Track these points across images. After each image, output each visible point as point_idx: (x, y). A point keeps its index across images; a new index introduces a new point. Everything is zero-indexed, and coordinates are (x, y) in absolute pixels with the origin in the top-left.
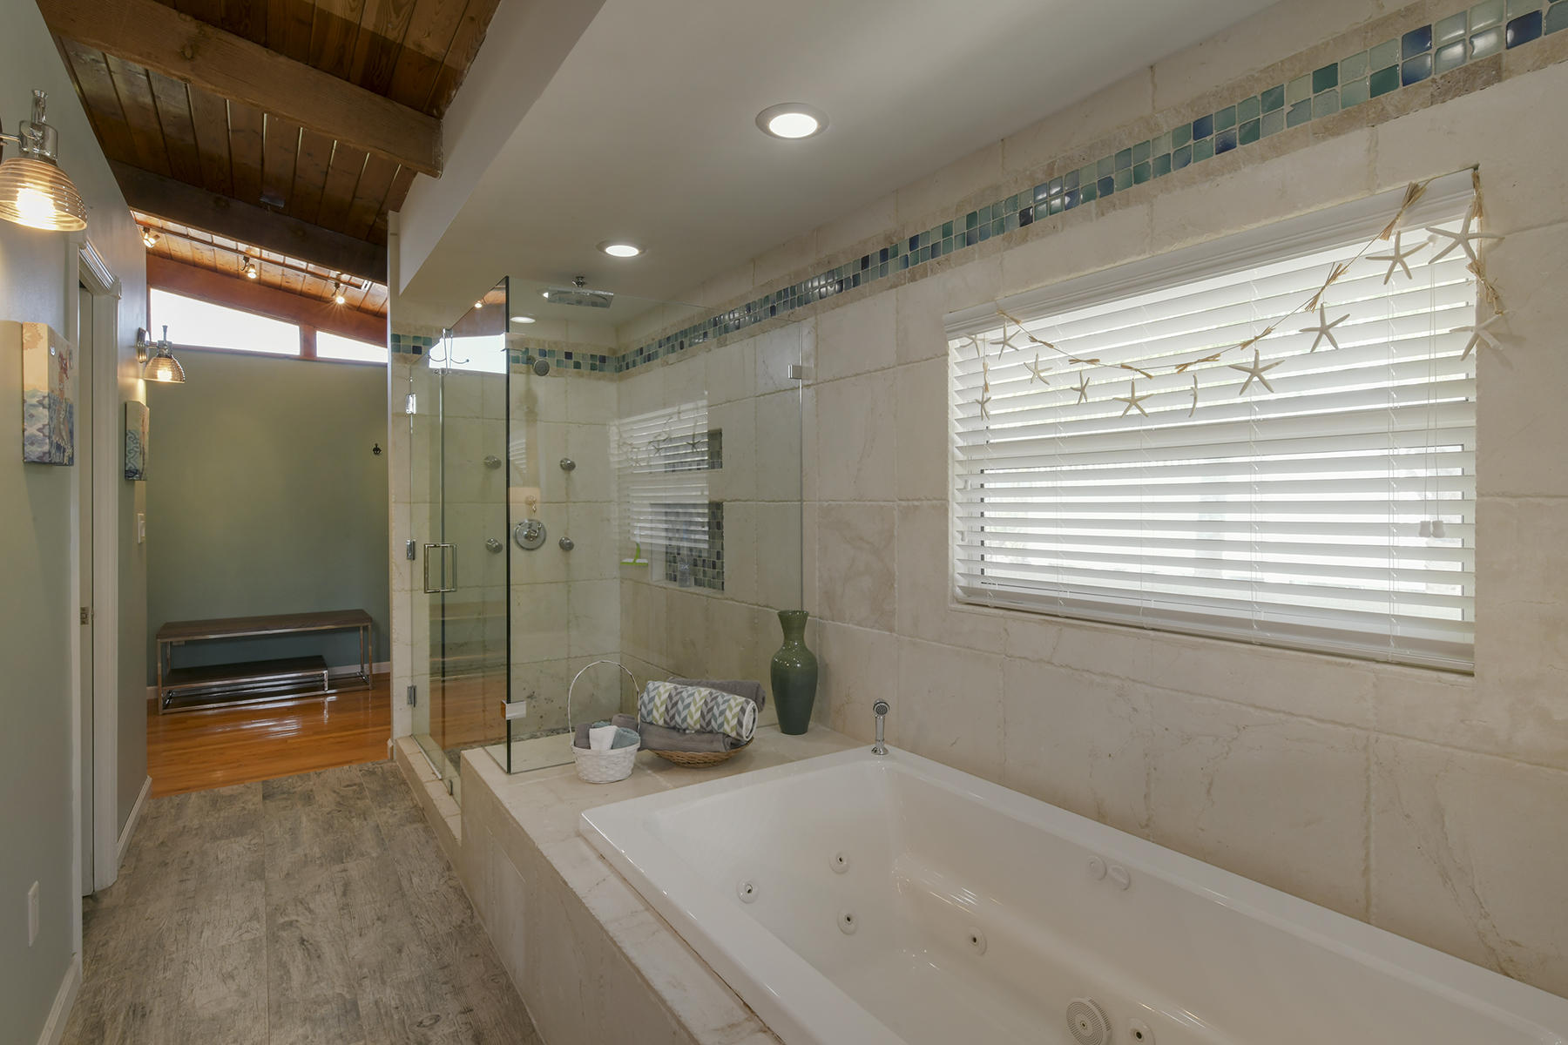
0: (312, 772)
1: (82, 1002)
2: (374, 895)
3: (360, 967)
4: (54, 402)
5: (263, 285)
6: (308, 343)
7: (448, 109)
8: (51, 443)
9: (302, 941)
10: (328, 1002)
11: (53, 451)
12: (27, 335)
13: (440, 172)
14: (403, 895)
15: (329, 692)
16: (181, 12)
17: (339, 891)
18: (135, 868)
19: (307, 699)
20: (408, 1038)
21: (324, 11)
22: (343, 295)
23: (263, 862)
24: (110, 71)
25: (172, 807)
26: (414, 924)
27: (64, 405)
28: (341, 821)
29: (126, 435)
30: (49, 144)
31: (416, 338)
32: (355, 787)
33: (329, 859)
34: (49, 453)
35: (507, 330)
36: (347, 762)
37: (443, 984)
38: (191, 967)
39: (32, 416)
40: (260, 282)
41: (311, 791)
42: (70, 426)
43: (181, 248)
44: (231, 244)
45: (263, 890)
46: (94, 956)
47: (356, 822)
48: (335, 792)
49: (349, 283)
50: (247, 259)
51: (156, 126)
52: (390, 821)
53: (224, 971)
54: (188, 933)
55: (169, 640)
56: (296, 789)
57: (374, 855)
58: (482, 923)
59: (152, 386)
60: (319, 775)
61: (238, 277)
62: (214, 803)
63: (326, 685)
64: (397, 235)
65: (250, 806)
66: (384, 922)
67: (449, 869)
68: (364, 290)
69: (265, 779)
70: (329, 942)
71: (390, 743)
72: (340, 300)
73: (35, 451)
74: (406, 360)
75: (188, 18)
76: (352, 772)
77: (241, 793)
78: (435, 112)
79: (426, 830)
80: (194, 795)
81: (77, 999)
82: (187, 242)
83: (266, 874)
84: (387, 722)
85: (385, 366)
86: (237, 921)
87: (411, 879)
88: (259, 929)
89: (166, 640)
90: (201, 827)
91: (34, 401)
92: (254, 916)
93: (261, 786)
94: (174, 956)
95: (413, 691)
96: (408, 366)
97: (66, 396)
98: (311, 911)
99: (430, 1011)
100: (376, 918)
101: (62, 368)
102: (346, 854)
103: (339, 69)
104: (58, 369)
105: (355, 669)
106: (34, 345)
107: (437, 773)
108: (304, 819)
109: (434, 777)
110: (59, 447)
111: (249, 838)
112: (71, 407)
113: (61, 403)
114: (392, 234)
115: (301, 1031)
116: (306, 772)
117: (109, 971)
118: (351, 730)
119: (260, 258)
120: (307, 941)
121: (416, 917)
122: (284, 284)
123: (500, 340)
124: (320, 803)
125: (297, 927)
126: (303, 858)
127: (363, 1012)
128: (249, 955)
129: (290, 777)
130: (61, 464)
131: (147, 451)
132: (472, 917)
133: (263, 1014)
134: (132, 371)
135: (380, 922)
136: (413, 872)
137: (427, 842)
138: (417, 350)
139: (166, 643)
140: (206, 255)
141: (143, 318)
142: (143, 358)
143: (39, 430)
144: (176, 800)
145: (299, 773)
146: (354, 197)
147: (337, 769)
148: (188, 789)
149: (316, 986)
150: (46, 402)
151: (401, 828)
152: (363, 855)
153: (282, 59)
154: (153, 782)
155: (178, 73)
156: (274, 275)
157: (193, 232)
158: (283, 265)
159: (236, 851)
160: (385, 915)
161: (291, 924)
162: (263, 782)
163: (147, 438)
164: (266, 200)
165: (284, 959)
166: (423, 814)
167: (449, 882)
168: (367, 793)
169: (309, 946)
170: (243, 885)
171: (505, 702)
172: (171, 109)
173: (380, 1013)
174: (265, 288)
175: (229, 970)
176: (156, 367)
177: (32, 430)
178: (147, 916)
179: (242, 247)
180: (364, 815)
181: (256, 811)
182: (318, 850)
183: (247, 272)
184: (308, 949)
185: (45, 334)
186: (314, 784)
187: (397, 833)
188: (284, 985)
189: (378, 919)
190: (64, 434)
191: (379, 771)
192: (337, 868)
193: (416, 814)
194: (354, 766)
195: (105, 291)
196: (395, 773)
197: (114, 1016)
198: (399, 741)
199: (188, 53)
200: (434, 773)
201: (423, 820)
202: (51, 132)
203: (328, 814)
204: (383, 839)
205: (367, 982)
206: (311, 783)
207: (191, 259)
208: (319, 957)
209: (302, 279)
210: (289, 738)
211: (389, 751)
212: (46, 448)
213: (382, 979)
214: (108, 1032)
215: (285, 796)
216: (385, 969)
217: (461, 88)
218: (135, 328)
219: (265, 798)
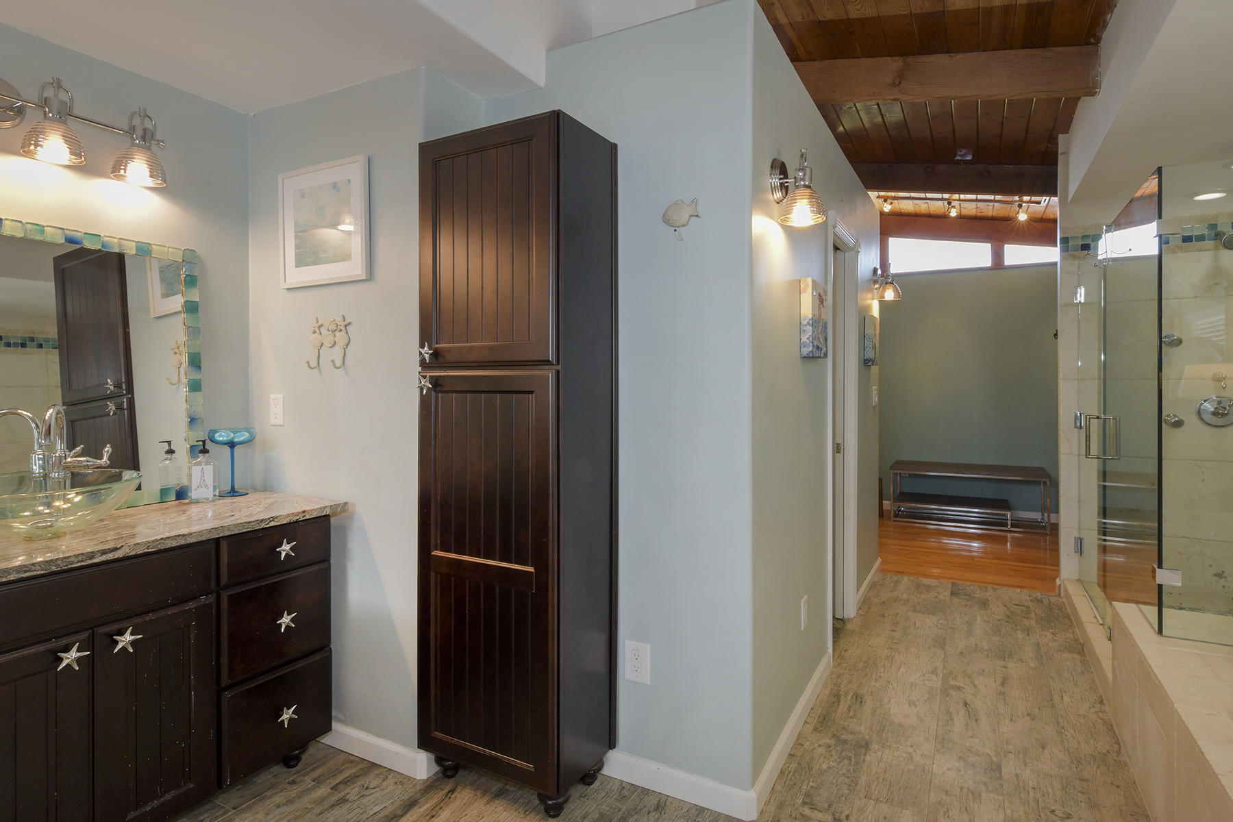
0: (989, 587)
1: (831, 678)
2: (1027, 696)
3: (1007, 742)
4: (817, 322)
5: (964, 218)
6: (998, 256)
7: (1105, 33)
8: (813, 346)
9: (966, 704)
10: (979, 755)
11: (815, 350)
12: (802, 286)
13: (1098, 90)
14: (1053, 706)
15: (1011, 529)
16: (892, 56)
17: (999, 680)
18: (867, 612)
19: (994, 531)
20: (1040, 816)
21: (987, 8)
22: (1026, 212)
23: (945, 638)
24: (858, 111)
25: (892, 582)
26: (1059, 733)
27: (821, 323)
28: (1008, 629)
29: (865, 337)
30: (807, 178)
31: (1084, 237)
32: (1023, 608)
33: (993, 654)
34: (812, 351)
35: (1160, 217)
36: (1018, 587)
37: (1079, 792)
38: (891, 686)
39: (804, 331)
40: (961, 217)
41: (987, 600)
42: (825, 334)
43: (907, 206)
44: (939, 196)
45: (943, 657)
46: (839, 656)
47: (1020, 635)
48: (1006, 606)
49: (1030, 202)
50: (949, 203)
51: (886, 134)
52: (1050, 644)
53: (910, 698)
54: (892, 664)
55: (898, 472)
56: (976, 595)
57: (1032, 665)
58: (1128, 762)
59: (883, 304)
60: (995, 590)
61: (944, 217)
62: (918, 587)
63: (1009, 523)
64: (1066, 153)
65: (941, 597)
66: (1033, 719)
67: (1101, 702)
68: (1043, 204)
69: (954, 581)
70: (986, 714)
71: (1058, 581)
72: (1022, 217)
73: (806, 351)
74: (1074, 257)
75: (897, 58)
76: (1023, 596)
77: (936, 586)
78: (1092, 40)
79: (1084, 662)
80: (906, 578)
81: (828, 676)
82: (910, 202)
83: (946, 647)
84: (1056, 563)
85: (1056, 264)
86: (922, 671)
87: (1062, 697)
88: (937, 682)
89: (896, 472)
90: (908, 600)
91: (805, 322)
92: (934, 672)
93: (950, 585)
94: (882, 674)
95: (1079, 542)
96: (1076, 262)
97: (822, 317)
98: (975, 686)
99: (1063, 807)
100: (1025, 713)
101: (820, 301)
102: (1008, 656)
103: (1004, 43)
104: (817, 302)
105: (1037, 516)
106: (805, 291)
107: (1099, 618)
108: (979, 618)
109: (1095, 621)
110: (818, 348)
111: (938, 618)
112: (826, 323)
113: (819, 322)
114: (1061, 154)
115: (956, 764)
116: (986, 585)
117: (846, 668)
118: (1026, 563)
119: (959, 200)
120: (969, 706)
121: (1063, 728)
122: (979, 214)
123: (1152, 228)
124: (993, 610)
125: (962, 692)
126: (975, 647)
127: (1005, 776)
128: (928, 695)
129: (972, 585)
130: (819, 357)
131: (877, 346)
132: (1119, 752)
133: (931, 738)
134: (869, 296)
135: (1029, 718)
136: (1065, 692)
137: (1083, 673)
138: (1086, 247)
139: (897, 474)
140: (922, 207)
141: (877, 260)
142: (877, 286)
143: (808, 339)
144: (895, 578)
145: (980, 584)
146: (1027, 133)
147: (1010, 590)
148: (902, 573)
149: (971, 739)
150: (811, 322)
151: (1060, 653)
152: (1022, 661)
153: (960, 56)
154: (883, 562)
155: (890, 98)
156: (970, 209)
157: (913, 195)
158: (977, 200)
159: (928, 624)
160: (1034, 715)
161: (959, 688)
162: (953, 583)
163: (878, 338)
164: (960, 158)
165: (951, 709)
166: (1080, 648)
167: (1099, 713)
168: (1033, 615)
169: (970, 710)
170: (929, 648)
171: (1156, 566)
172: (892, 119)
173: (1019, 784)
174: (965, 220)
175: (914, 699)
176: (884, 291)
177: (804, 339)
178: (870, 643)
179: (946, 196)
180: (1028, 631)
181: (944, 601)
182: (986, 645)
183: (950, 212)
184: (969, 711)
185: (810, 284)
186: (990, 596)
187: (1055, 655)
188: (949, 727)
189: (1028, 715)
190: (821, 340)
191: (1046, 601)
192: (1000, 663)
193: (1076, 646)
194: (1025, 591)
195: (852, 249)
196: (1061, 607)
197: (846, 694)
198: (1066, 582)
199: (897, 83)
200: (1096, 617)
201: (1081, 652)
202: (808, 170)
203: (998, 621)
204: (1041, 655)
205: (1011, 756)
206: (988, 594)
207: (913, 212)
208: (976, 720)
209: (991, 208)
210: (975, 557)
211: (1057, 587)
212: (811, 349)
213: (1025, 761)
214: (842, 701)
215: (967, 597)
216: (1027, 754)
217: (1116, 10)
218: (872, 267)
219: (953, 594)
